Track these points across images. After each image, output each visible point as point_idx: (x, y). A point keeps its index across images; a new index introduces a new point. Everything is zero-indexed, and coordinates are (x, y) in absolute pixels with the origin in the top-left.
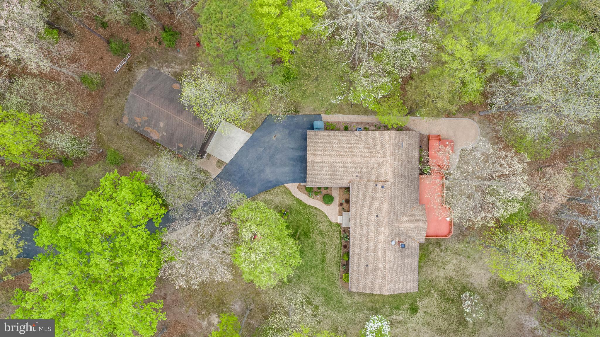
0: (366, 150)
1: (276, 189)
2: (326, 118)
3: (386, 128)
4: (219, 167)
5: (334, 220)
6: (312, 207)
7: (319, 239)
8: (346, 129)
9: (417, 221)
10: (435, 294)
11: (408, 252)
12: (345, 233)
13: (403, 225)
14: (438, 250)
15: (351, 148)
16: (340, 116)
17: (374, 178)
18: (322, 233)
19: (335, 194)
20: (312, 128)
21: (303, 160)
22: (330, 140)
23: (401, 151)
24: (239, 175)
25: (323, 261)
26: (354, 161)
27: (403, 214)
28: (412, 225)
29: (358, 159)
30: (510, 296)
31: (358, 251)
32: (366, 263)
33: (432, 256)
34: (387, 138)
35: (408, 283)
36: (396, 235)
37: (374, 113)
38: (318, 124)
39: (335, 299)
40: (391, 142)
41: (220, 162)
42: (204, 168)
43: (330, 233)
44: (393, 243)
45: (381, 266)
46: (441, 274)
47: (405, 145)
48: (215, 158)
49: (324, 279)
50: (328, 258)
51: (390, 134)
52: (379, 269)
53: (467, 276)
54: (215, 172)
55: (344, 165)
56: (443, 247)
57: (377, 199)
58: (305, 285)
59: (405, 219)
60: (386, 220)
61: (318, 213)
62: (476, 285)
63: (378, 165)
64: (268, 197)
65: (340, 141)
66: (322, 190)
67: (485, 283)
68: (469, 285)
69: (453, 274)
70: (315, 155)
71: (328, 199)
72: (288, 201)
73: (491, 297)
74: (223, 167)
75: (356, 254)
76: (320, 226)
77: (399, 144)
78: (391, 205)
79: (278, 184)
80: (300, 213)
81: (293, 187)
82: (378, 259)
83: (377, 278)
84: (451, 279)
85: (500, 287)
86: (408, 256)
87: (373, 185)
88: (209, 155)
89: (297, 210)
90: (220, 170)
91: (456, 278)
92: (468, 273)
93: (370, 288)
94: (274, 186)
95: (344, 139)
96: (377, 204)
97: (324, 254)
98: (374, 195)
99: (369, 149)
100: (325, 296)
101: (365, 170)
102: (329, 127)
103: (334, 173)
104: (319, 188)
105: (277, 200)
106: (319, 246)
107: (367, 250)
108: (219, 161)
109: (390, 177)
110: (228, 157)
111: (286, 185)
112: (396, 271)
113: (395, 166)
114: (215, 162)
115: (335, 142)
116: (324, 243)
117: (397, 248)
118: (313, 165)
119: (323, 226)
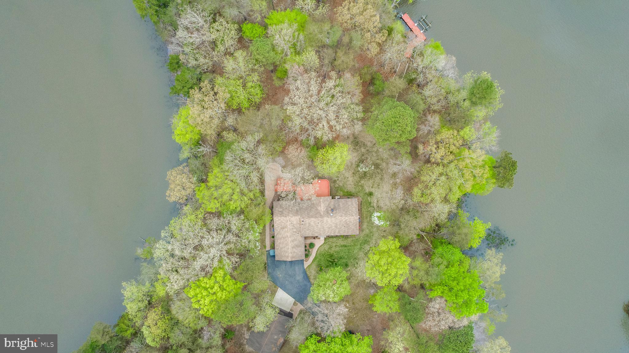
0: (284, 230)
1: (308, 273)
2: (268, 248)
3: (272, 220)
4: (297, 305)
5: (323, 242)
6: (316, 254)
7: (333, 249)
8: (273, 237)
9: (320, 202)
10: (362, 182)
11: (337, 206)
12: (329, 237)
13: (322, 210)
14: (338, 182)
15: (283, 238)
16: (267, 240)
17: (298, 225)
18: (331, 248)
19: (309, 241)
20: (274, 256)
21: (291, 262)
22: (280, 249)
23: (284, 212)
24: (301, 293)
25: (346, 246)
26: (290, 236)
27: (317, 209)
28: (322, 205)
29: (289, 234)
30: (362, 140)
31: (337, 231)
32: (343, 227)
33: (341, 185)
34: (277, 220)
35: (352, 205)
36: (328, 213)
37: (264, 227)
38: (272, 253)
39: (366, 238)
40: (279, 218)
42: (298, 312)
43: (330, 243)
44: (332, 214)
46: (351, 179)
47: (281, 210)
48: (292, 307)
49: (355, 245)
50: (345, 244)
51: (275, 219)
52: (345, 221)
53: (352, 164)
54: (300, 307)
55: (293, 241)
56: (336, 179)
58: (359, 255)
59: (319, 208)
60: (320, 219)
61: (320, 250)
62: (357, 159)
63: (292, 223)
64: (312, 277)
65: (280, 243)
66: (307, 248)
67: (355, 154)
68: (357, 163)
69: (351, 173)
70: (288, 257)
71: (312, 245)
72: (314, 266)
73: (363, 150)
74: (297, 302)
75: (339, 232)
76: (327, 249)
77: (280, 213)
78: (312, 217)
79: (305, 272)
80: (320, 260)
81: (306, 264)
82: (340, 222)
83: (351, 222)
84: (353, 173)
85: (357, 145)
86: (339, 205)
87: (302, 226)
88: (291, 310)
89: (319, 261)
90: (299, 304)
91: (353, 171)
92: (350, 164)
93: (356, 225)
94: (306, 274)
95: (279, 241)
96: (312, 223)
97: (341, 246)
98: (308, 225)
99: (283, 228)
100: (364, 244)
101: (294, 230)
102: (273, 247)
103: (297, 246)
104: (306, 250)
105: (313, 272)
106: (337, 249)
107: (336, 227)
108: (294, 305)
109: (298, 218)
110: (291, 300)
111: (305, 268)
112: (346, 212)
113: (292, 215)
114: (295, 307)
115: (281, 246)
116: (335, 246)
117: (335, 212)
118: (293, 257)
119: (326, 247)
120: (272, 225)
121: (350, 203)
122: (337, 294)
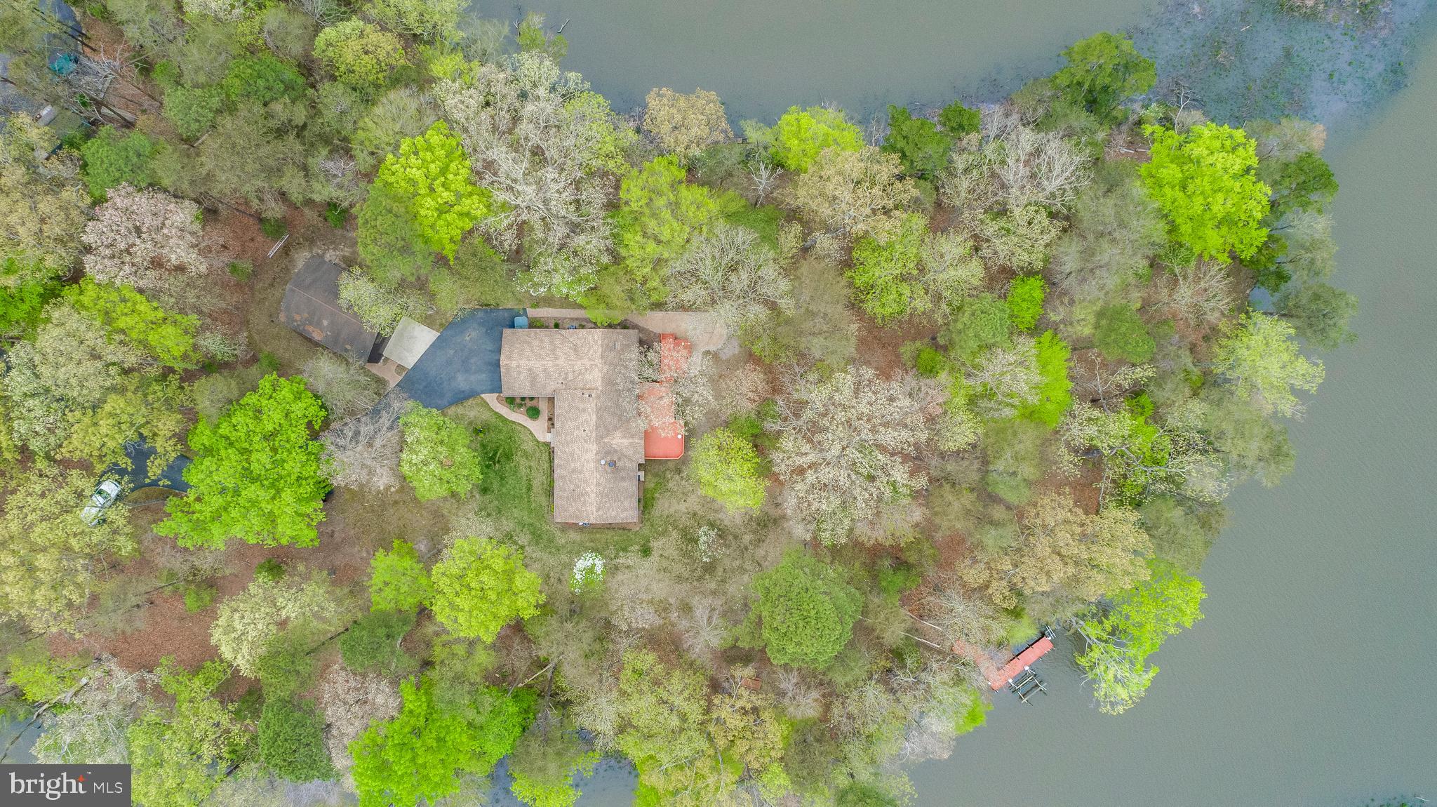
0: (572, 352)
1: (470, 401)
2: (532, 312)
3: (595, 326)
4: (399, 374)
5: (541, 439)
6: (514, 423)
7: (523, 462)
8: (557, 326)
9: (632, 436)
10: (675, 534)
11: (623, 474)
12: (550, 451)
13: (614, 442)
14: (677, 477)
15: (554, 350)
16: (550, 310)
17: (581, 385)
18: (526, 455)
19: (543, 407)
20: (512, 326)
21: (497, 365)
22: (530, 340)
23: (613, 354)
24: (424, 384)
25: (529, 489)
26: (557, 365)
27: (616, 429)
28: (626, 442)
29: (561, 362)
30: (771, 536)
31: (564, 473)
32: (572, 487)
33: (671, 485)
34: (596, 337)
35: (623, 511)
36: (608, 453)
37: (581, 307)
38: (519, 320)
39: (545, 537)
40: (600, 342)
41: (400, 368)
42: (380, 375)
43: (537, 455)
44: (603, 462)
45: (588, 489)
46: (682, 507)
47: (618, 346)
48: (394, 362)
49: (530, 512)
50: (534, 486)
51: (598, 333)
52: (586, 493)
53: (716, 511)
54: (393, 380)
55: (545, 370)
56: (684, 474)
57: (584, 410)
58: (507, 519)
59: (618, 434)
60: (594, 435)
61: (522, 430)
62: (726, 523)
63: (586, 370)
64: (460, 410)
65: (542, 341)
66: (527, 401)
67: (738, 521)
68: (718, 523)
69: (697, 508)
70: (510, 358)
71: (534, 413)
72: (485, 416)
73: (747, 538)
74: (404, 374)
75: (563, 477)
76: (524, 446)
77: (611, 344)
78: (600, 418)
79: (473, 394)
80: (501, 431)
81: (490, 398)
82: (586, 481)
83: (584, 504)
84: (695, 514)
85: (759, 524)
86: (623, 479)
87: (579, 393)
88: (387, 359)
89: (496, 427)
90: (401, 378)
91: (701, 513)
92: (716, 506)
93: (577, 517)
94: (467, 398)
95: (547, 339)
96: (585, 416)
97: (530, 480)
98: (581, 406)
99: (575, 350)
100: (533, 533)
101: (570, 376)
102: (533, 324)
103: (534, 379)
104: (523, 399)
105: (472, 414)
106: (523, 471)
107: (574, 471)
108: (399, 366)
109: (599, 384)
110: (410, 361)
111: (483, 396)
112: (607, 496)
113: (605, 370)
114: (393, 368)
115: (536, 343)
116: (530, 467)
117: (609, 469)
118: (508, 370)
119: (528, 446)
120: (583, 323)
121: (626, 504)
122: (419, 470)
